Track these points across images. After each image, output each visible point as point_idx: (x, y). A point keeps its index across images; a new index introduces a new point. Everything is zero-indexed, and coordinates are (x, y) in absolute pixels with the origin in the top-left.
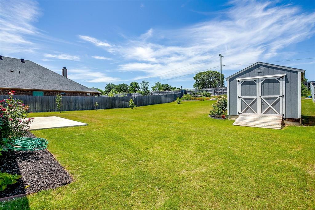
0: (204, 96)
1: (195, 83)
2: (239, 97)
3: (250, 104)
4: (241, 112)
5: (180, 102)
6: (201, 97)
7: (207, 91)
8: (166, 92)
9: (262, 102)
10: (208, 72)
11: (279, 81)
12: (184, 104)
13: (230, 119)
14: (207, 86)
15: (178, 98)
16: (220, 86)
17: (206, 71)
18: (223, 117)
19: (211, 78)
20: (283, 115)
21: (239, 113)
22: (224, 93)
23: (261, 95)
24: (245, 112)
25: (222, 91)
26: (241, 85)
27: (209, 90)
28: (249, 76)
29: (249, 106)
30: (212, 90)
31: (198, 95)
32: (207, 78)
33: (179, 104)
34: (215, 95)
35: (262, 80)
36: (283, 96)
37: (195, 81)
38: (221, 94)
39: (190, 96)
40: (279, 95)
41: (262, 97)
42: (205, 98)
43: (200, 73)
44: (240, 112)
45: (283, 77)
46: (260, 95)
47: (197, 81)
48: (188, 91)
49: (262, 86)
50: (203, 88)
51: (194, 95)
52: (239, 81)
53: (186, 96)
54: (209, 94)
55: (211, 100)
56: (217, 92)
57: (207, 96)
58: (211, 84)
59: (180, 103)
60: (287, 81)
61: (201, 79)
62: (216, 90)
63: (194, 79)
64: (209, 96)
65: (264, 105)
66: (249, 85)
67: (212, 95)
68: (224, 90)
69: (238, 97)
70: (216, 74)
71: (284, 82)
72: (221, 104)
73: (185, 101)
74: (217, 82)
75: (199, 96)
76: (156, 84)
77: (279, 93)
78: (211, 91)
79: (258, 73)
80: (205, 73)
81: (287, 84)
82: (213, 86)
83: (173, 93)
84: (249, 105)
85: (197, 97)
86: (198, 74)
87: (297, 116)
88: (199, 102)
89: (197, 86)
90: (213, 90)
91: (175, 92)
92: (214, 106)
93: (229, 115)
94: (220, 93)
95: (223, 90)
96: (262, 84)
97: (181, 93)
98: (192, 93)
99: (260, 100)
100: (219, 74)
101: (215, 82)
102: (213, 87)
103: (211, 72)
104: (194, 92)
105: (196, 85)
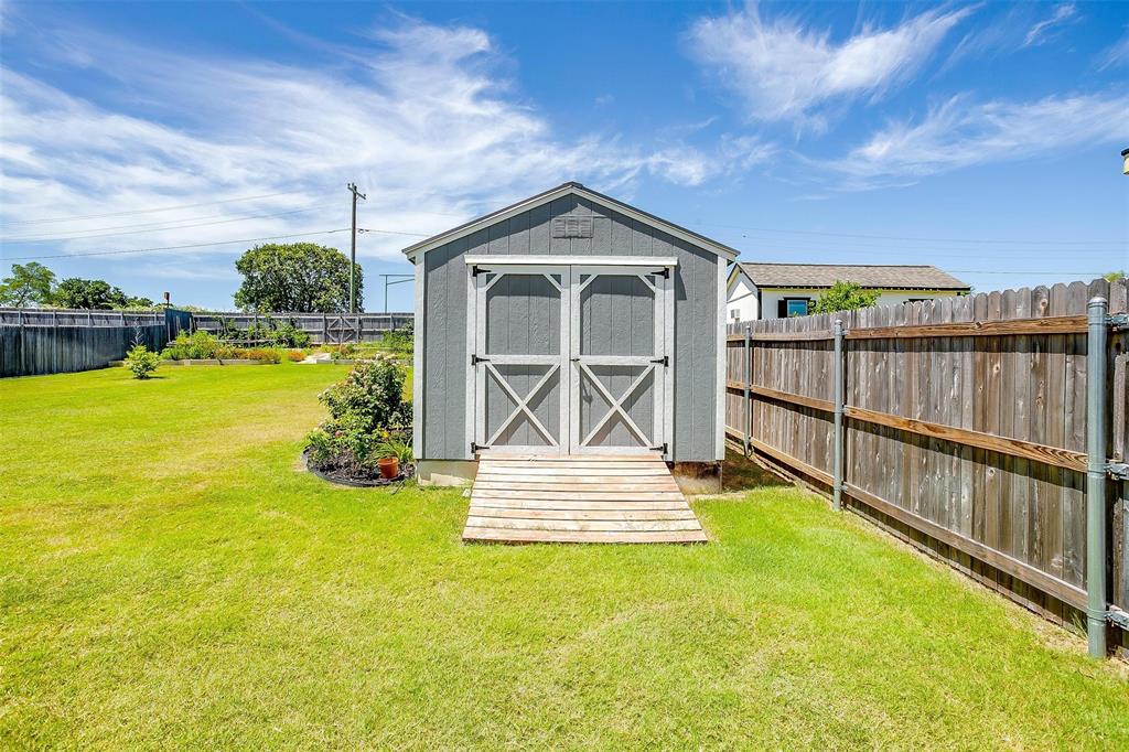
0: (280, 341)
1: (240, 286)
2: (476, 360)
3: (529, 397)
4: (487, 440)
5: (147, 367)
6: (267, 350)
7: (292, 324)
8: (73, 317)
9: (582, 386)
10: (299, 246)
11: (652, 287)
12: (175, 380)
13: (425, 483)
14: (293, 306)
15: (139, 351)
16: (348, 308)
17: (291, 243)
18: (389, 475)
19: (313, 274)
20: (664, 449)
21: (475, 448)
22: (366, 337)
23: (581, 354)
24: (504, 439)
25: (355, 327)
26: (489, 295)
27: (305, 320)
28: (529, 252)
29: (527, 410)
30: (314, 320)
31: (253, 338)
32: (295, 271)
33: (141, 377)
34: (327, 339)
35: (583, 278)
36: (665, 361)
37: (243, 278)
38: (351, 339)
39: (212, 339)
40: (653, 354)
41: (588, 360)
42: (283, 351)
43: (266, 249)
44: (480, 442)
45: (667, 270)
46: (576, 353)
47: (252, 278)
48: (202, 319)
49: (587, 304)
50: (277, 309)
51: (236, 337)
52: (476, 271)
53: (189, 341)
54: (305, 336)
55: (310, 360)
56: (338, 331)
57: (292, 344)
58: (312, 298)
59: (149, 374)
60: (680, 294)
61: (269, 271)
62: (332, 320)
63: (239, 268)
64: (303, 345)
65: (590, 400)
66: (526, 298)
67: (315, 339)
68: (364, 324)
69: (469, 360)
70: (336, 261)
71: (670, 293)
72: (370, 392)
73: (187, 362)
74: (336, 290)
75: (258, 344)
76: (19, 269)
77: (652, 347)
78: (311, 324)
79: (570, 237)
80: (289, 249)
81: (680, 303)
82: (318, 304)
83: (120, 324)
84: (522, 405)
85: (246, 345)
86: (257, 251)
87: (713, 453)
88: (257, 368)
89: (252, 301)
90: (321, 320)
91: (132, 319)
92: (331, 402)
93: (424, 459)
94: (350, 334)
95: (360, 322)
96: (585, 295)
97: (163, 323)
98: (224, 326)
99: (576, 374)
100: (346, 264)
101: (326, 289)
102: (320, 311)
103: (311, 251)
104: (236, 325)
105: (251, 296)
